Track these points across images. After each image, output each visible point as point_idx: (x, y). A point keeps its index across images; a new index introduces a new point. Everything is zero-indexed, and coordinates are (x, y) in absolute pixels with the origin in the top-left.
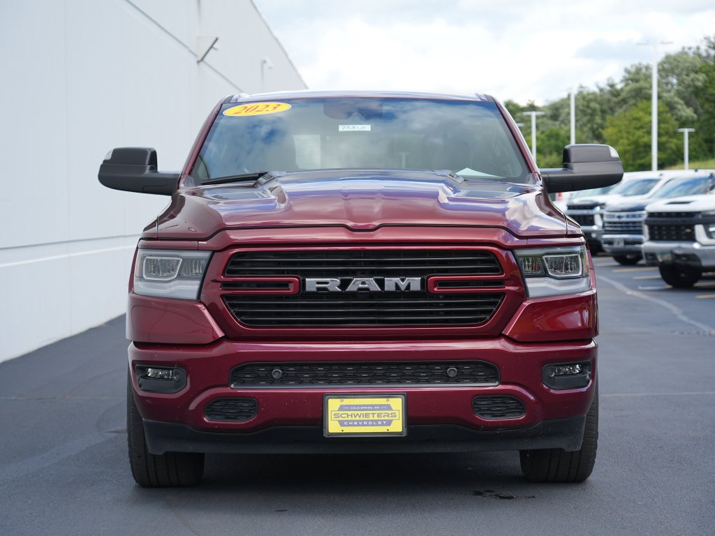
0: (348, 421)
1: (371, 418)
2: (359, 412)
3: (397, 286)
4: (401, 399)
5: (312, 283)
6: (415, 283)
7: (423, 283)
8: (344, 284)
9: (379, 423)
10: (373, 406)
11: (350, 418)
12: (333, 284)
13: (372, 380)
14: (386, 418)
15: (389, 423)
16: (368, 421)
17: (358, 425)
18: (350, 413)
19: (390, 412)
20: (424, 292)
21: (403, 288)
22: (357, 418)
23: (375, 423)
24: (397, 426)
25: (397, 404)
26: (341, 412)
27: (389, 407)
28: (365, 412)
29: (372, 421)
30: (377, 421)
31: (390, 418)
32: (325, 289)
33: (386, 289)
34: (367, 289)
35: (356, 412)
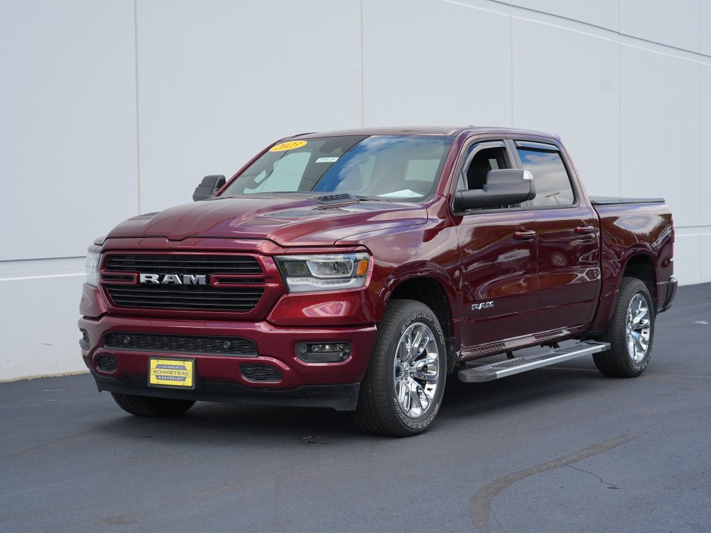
0: (161, 376)
1: (174, 375)
2: (167, 370)
3: (191, 281)
4: (191, 362)
5: (143, 278)
6: (202, 278)
7: (208, 279)
8: (161, 279)
9: (179, 379)
10: (175, 366)
11: (162, 374)
12: (155, 278)
13: (178, 348)
14: (182, 375)
15: (184, 379)
16: (172, 377)
17: (167, 379)
18: (162, 370)
19: (185, 371)
20: (208, 286)
21: (195, 283)
22: (166, 374)
23: (176, 378)
24: (189, 382)
25: (189, 365)
26: (157, 369)
27: (184, 368)
28: (170, 370)
29: (175, 377)
30: (177, 377)
31: (185, 376)
32: (150, 282)
33: (185, 283)
34: (173, 282)
35: (165, 370)
